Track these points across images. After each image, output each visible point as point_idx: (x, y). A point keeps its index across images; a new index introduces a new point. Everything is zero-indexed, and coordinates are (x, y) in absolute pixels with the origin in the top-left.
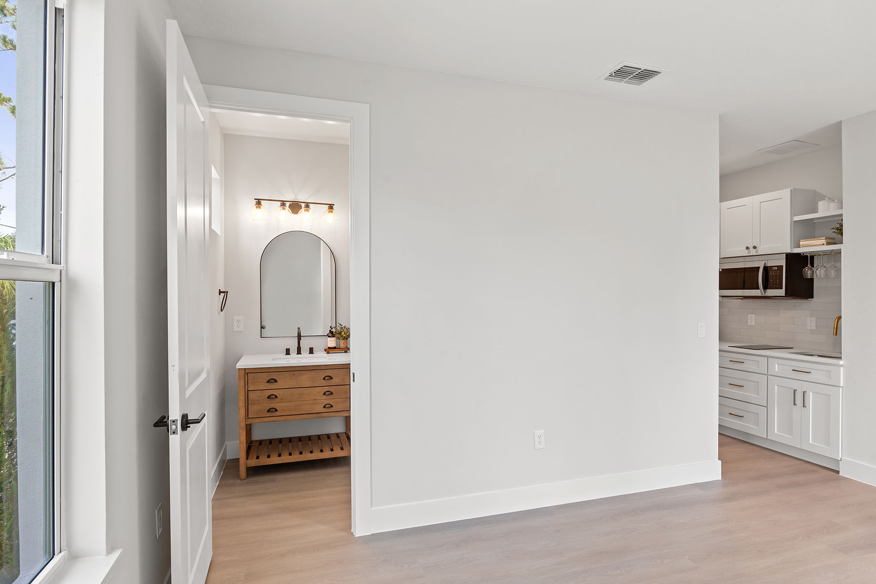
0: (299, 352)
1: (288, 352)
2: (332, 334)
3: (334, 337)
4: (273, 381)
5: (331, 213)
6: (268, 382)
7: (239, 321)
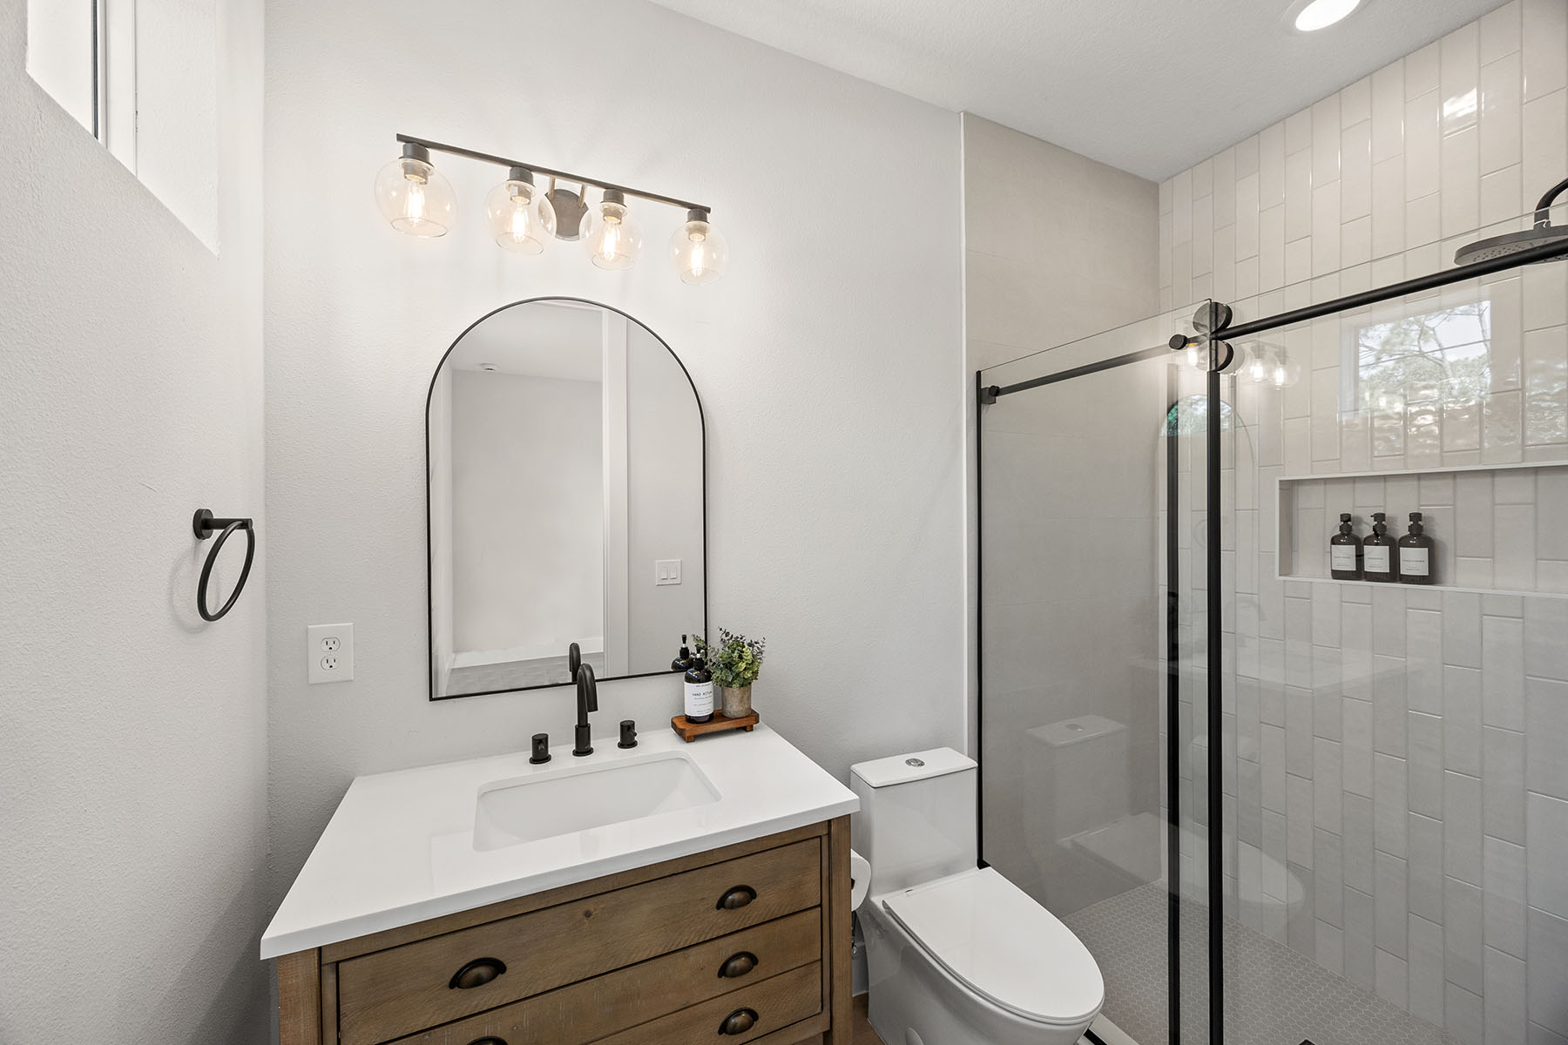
0: (583, 749)
1: (540, 755)
2: (692, 666)
3: (708, 679)
4: (483, 971)
5: (697, 237)
6: (456, 982)
7: (331, 642)
